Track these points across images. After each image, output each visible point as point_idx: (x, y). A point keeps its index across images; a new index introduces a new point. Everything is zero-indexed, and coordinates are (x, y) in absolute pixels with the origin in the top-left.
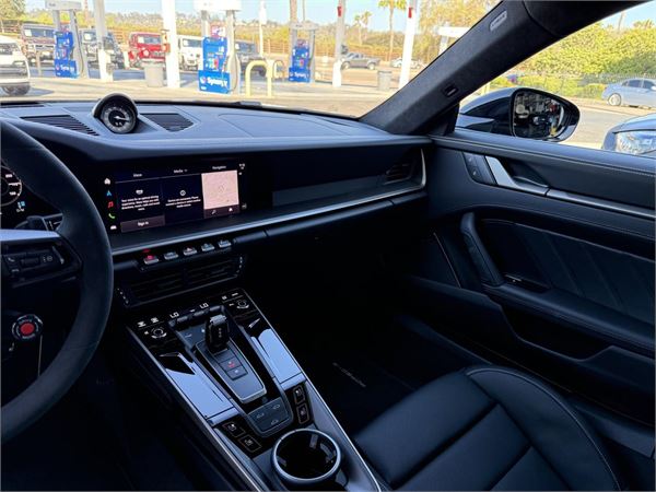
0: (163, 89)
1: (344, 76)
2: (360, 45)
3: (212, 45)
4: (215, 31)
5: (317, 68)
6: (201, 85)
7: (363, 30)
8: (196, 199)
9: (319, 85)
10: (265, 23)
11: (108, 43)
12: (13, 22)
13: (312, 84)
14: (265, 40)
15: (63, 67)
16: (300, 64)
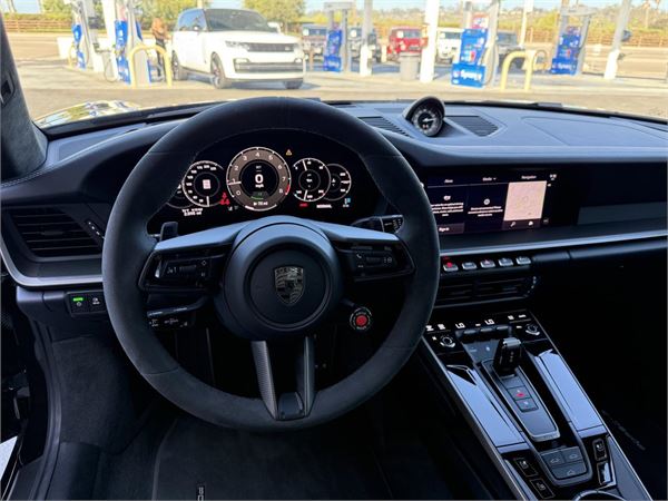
0: (416, 83)
1: (620, 67)
2: (646, 29)
3: (470, 37)
4: (476, 22)
5: (587, 59)
6: (454, 78)
7: (652, 11)
8: (498, 209)
9: (586, 78)
10: (531, 10)
11: (372, 40)
12: (295, 23)
13: (577, 76)
14: (528, 29)
15: (330, 62)
16: (566, 54)
